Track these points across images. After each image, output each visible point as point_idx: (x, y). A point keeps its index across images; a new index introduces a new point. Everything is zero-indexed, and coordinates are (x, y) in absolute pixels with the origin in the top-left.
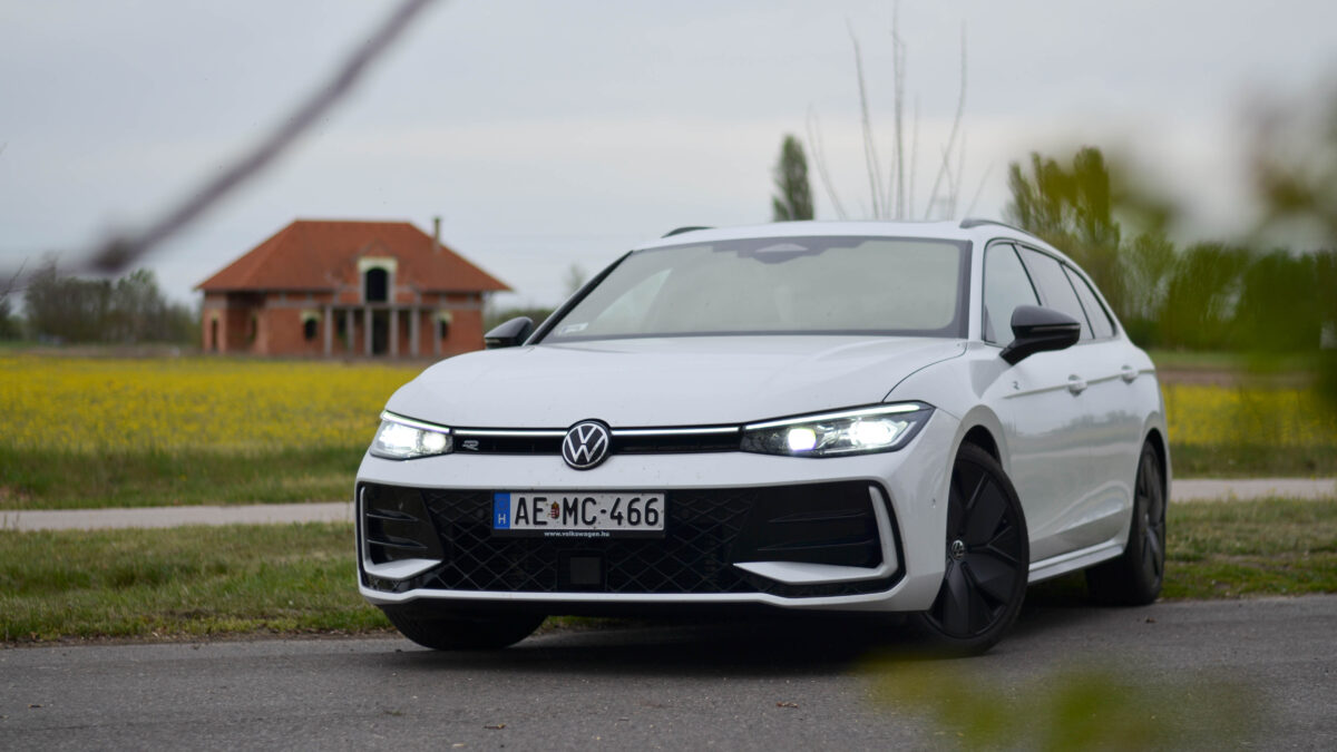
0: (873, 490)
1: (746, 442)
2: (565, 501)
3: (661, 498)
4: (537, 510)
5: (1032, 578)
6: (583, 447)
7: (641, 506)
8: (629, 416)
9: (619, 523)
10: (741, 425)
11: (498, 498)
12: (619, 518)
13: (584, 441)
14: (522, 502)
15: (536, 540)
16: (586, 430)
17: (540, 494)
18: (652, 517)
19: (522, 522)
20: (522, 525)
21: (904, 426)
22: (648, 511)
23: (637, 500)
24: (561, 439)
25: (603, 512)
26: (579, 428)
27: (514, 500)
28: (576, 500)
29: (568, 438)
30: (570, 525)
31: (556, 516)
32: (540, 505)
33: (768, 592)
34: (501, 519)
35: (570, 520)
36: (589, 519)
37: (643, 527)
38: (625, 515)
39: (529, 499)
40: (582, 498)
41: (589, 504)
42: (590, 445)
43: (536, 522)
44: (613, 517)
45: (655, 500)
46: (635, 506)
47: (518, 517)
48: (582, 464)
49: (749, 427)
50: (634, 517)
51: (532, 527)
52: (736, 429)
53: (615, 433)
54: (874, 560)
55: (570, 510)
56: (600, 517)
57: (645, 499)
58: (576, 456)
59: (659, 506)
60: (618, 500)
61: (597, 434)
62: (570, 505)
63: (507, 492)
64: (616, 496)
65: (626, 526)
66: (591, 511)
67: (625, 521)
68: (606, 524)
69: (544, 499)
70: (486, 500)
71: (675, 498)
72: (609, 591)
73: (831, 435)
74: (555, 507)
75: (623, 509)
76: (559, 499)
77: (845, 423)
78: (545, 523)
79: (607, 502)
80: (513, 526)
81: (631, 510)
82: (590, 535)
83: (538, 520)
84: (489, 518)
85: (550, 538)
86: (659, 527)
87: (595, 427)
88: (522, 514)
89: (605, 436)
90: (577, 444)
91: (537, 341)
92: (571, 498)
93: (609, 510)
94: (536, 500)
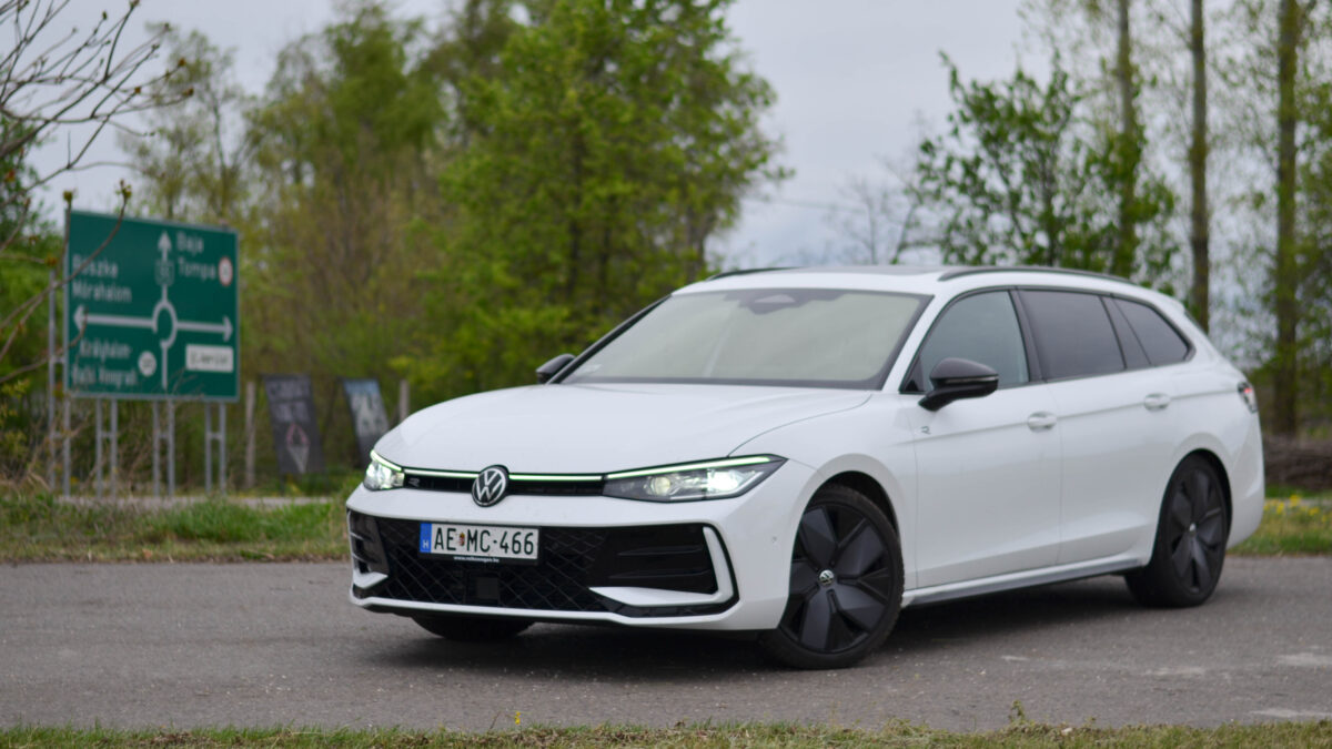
0: (707, 531)
1: (608, 487)
2: (469, 532)
3: (536, 532)
4: (449, 538)
5: (904, 604)
6: (486, 489)
7: (521, 539)
8: (525, 465)
9: (506, 552)
10: (603, 475)
11: (423, 527)
12: (506, 547)
13: (487, 483)
14: (440, 531)
15: (447, 562)
16: (490, 474)
17: (452, 525)
18: (529, 548)
19: (439, 547)
20: (439, 550)
21: (755, 475)
22: (527, 542)
23: (518, 533)
24: (472, 480)
25: (495, 542)
26: (486, 473)
27: (435, 528)
28: (476, 532)
29: (477, 482)
30: (472, 552)
31: (463, 544)
32: (452, 534)
33: (616, 612)
34: (425, 544)
35: (472, 547)
36: (485, 547)
37: (522, 556)
38: (510, 545)
39: (444, 529)
40: (480, 529)
41: (485, 535)
42: (491, 487)
43: (449, 548)
44: (502, 547)
45: (531, 534)
46: (517, 538)
47: (437, 543)
48: (483, 502)
49: (610, 477)
50: (516, 546)
51: (446, 552)
52: (599, 478)
53: (512, 477)
54: (713, 589)
55: (473, 539)
56: (492, 545)
57: (525, 532)
58: (480, 495)
59: (534, 539)
60: (506, 533)
61: (498, 478)
62: (472, 535)
63: (429, 523)
64: (504, 530)
65: (510, 555)
66: (487, 540)
67: (510, 550)
68: (497, 553)
69: (454, 530)
70: (412, 529)
71: (548, 534)
72: (501, 606)
73: (690, 482)
74: (462, 536)
75: (509, 541)
76: (464, 530)
77: (703, 472)
78: (454, 549)
79: (497, 534)
80: (433, 551)
82: (485, 560)
83: (451, 546)
84: (418, 542)
85: (457, 561)
86: (534, 556)
87: (498, 471)
88: (439, 541)
89: (503, 481)
90: (482, 485)
91: (558, 381)
92: (473, 530)
93: (499, 541)
94: (449, 530)
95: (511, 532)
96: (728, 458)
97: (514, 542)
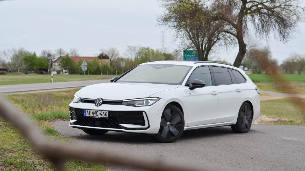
0: (143, 113)
1: (123, 103)
3: (108, 112)
4: (90, 113)
6: (98, 103)
8: (106, 97)
11: (84, 110)
13: (98, 101)
14: (88, 111)
15: (89, 118)
16: (99, 100)
19: (88, 114)
20: (88, 115)
22: (106, 114)
24: (95, 101)
25: (99, 114)
26: (98, 99)
27: (87, 111)
29: (96, 101)
30: (94, 116)
31: (92, 114)
32: (90, 112)
33: (124, 129)
35: (94, 115)
36: (97, 115)
37: (105, 117)
38: (102, 114)
39: (89, 111)
40: (96, 111)
42: (99, 102)
43: (90, 115)
44: (100, 115)
46: (104, 113)
47: (87, 114)
48: (97, 105)
49: (124, 101)
50: (104, 115)
51: (89, 116)
52: (121, 101)
53: (103, 100)
54: (144, 125)
55: (95, 113)
59: (107, 113)
61: (100, 100)
63: (86, 109)
66: (98, 113)
67: (102, 116)
68: (100, 116)
69: (91, 111)
70: (82, 111)
71: (110, 112)
74: (92, 112)
75: (102, 113)
76: (93, 111)
77: (143, 101)
78: (91, 115)
79: (100, 112)
80: (86, 115)
82: (97, 117)
84: (83, 113)
85: (91, 118)
86: (107, 117)
87: (100, 99)
90: (97, 102)
91: (115, 82)
92: (95, 111)
94: (90, 111)
96: (148, 98)
97: (103, 114)
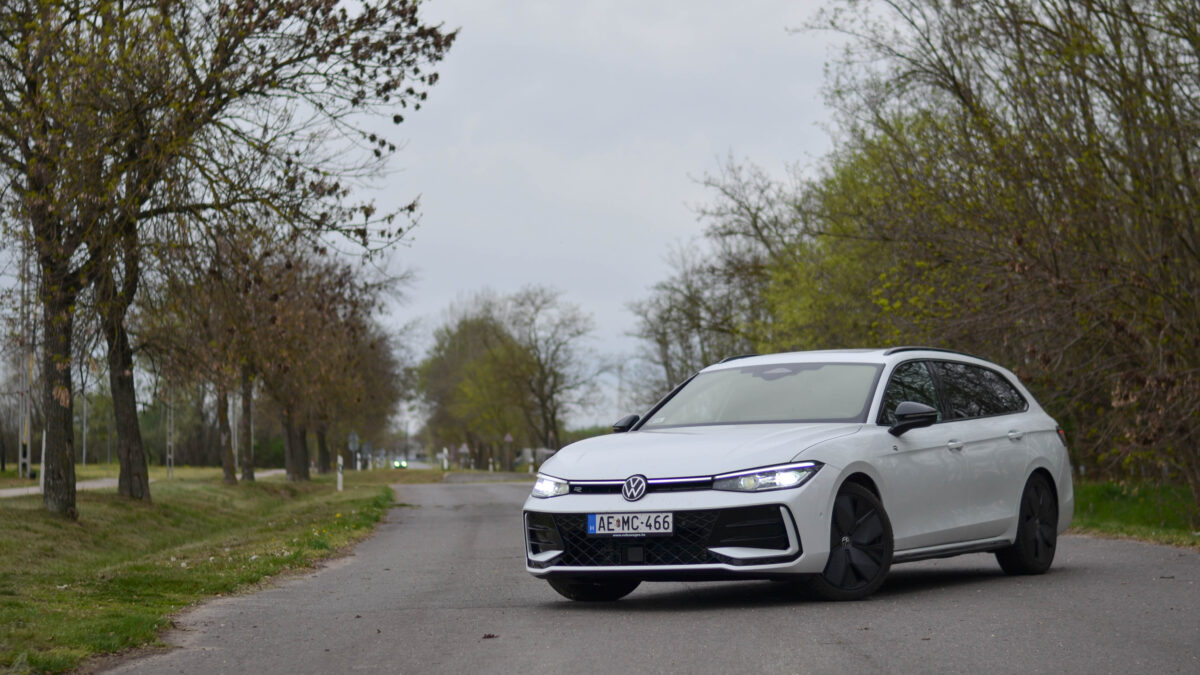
0: (782, 509)
1: (715, 485)
2: (623, 518)
3: (671, 515)
4: (609, 523)
6: (633, 490)
7: (660, 520)
8: (657, 473)
9: (650, 529)
10: (713, 476)
11: (590, 517)
12: (650, 526)
13: (633, 486)
14: (602, 519)
15: (607, 538)
16: (634, 480)
17: (611, 514)
18: (666, 526)
19: (602, 529)
20: (602, 531)
21: (805, 474)
22: (664, 522)
23: (659, 516)
24: (622, 485)
25: (642, 523)
26: (631, 480)
27: (598, 518)
28: (628, 517)
29: (625, 485)
30: (626, 531)
31: (619, 526)
32: (611, 520)
33: (726, 563)
34: (591, 528)
35: (626, 528)
36: (635, 527)
37: (662, 530)
38: (653, 525)
39: (605, 517)
40: (631, 516)
41: (635, 520)
42: (636, 488)
43: (609, 530)
44: (647, 526)
45: (666, 516)
46: (658, 520)
47: (600, 527)
48: (632, 498)
49: (717, 477)
50: (657, 525)
51: (607, 532)
52: (710, 478)
53: (650, 482)
54: (786, 546)
55: (626, 522)
56: (640, 525)
57: (663, 516)
58: (629, 495)
59: (670, 519)
60: (650, 517)
61: (640, 482)
62: (626, 520)
63: (594, 514)
64: (648, 515)
65: (653, 530)
66: (636, 523)
67: (653, 528)
68: (644, 530)
69: (612, 517)
70: (582, 518)
71: (679, 515)
72: (647, 564)
73: (763, 480)
74: (618, 521)
75: (652, 522)
76: (620, 517)
77: (773, 473)
78: (613, 530)
79: (644, 518)
80: (598, 532)
81: (656, 522)
82: (636, 535)
83: (611, 528)
84: (586, 527)
85: (616, 538)
86: (669, 530)
87: (639, 478)
88: (602, 525)
89: (644, 484)
90: (629, 488)
92: (626, 516)
93: (645, 522)
94: (609, 517)
95: (653, 516)
96: (790, 463)
